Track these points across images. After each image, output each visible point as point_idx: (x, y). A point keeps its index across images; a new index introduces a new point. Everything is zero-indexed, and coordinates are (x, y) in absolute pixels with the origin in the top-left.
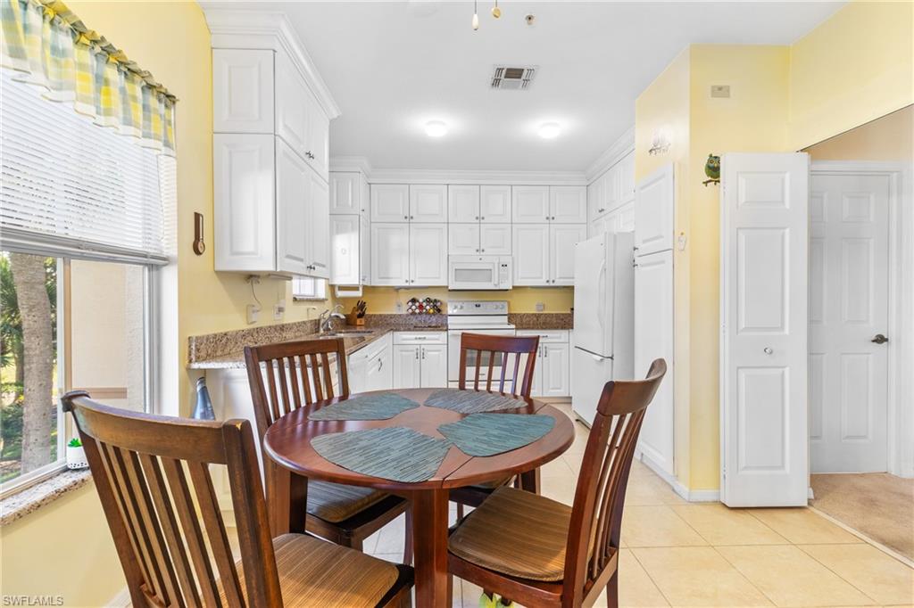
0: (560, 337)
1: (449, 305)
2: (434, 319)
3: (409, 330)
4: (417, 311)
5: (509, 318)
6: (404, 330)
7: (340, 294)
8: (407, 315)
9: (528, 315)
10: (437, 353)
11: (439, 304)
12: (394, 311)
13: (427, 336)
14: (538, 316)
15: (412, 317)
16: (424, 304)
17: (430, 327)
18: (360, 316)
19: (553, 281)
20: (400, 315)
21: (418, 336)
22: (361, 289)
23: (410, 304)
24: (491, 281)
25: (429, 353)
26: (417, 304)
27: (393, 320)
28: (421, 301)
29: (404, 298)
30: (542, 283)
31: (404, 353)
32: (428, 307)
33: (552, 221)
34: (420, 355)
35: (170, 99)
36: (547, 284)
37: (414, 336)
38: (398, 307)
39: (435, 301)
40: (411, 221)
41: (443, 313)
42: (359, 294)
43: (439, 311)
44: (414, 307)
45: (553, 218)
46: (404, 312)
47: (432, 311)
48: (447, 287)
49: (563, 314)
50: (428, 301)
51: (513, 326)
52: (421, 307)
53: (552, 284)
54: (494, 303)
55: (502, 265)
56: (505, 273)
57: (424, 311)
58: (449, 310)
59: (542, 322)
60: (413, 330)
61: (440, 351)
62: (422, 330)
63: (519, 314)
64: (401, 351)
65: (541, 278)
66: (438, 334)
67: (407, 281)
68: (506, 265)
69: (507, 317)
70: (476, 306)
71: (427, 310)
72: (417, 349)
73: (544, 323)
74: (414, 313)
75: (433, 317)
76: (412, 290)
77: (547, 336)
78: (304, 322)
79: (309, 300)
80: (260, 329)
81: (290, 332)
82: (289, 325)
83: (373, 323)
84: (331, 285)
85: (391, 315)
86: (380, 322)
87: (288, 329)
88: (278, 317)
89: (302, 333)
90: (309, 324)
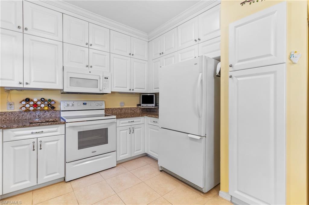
0: (140, 121)
2: (48, 114)
3: (24, 126)
4: (32, 108)
5: (105, 111)
6: (18, 127)
8: (20, 112)
9: (116, 109)
11: (52, 103)
13: (44, 130)
14: (121, 109)
16: (39, 103)
17: (48, 122)
19: (133, 90)
20: (12, 113)
23: (24, 103)
24: (97, 88)
26: (32, 103)
27: (3, 117)
28: (35, 100)
29: (17, 98)
30: (127, 90)
31: (16, 148)
32: (43, 106)
34: (37, 147)
36: (130, 91)
37: (30, 131)
38: (9, 106)
39: (50, 100)
41: (57, 109)
43: (53, 108)
44: (28, 106)
45: (133, 55)
47: (46, 108)
48: (63, 90)
49: (133, 108)
50: (43, 100)
51: (115, 117)
52: (35, 105)
53: (132, 91)
54: (96, 102)
55: (105, 78)
56: (107, 83)
57: (39, 108)
58: (63, 107)
59: (123, 112)
60: (30, 126)
61: (58, 140)
62: (39, 125)
63: (111, 108)
64: (13, 147)
65: (126, 88)
66: (56, 127)
67: (20, 83)
68: (107, 78)
69: (104, 110)
70: (84, 104)
71: (41, 108)
72: (34, 142)
73: (124, 113)
74: (28, 110)
75: (47, 112)
76: (25, 91)
77: (134, 121)
85: (2, 112)
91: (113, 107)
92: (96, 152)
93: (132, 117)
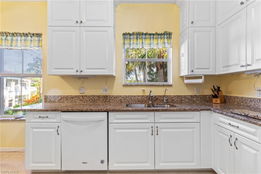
7: (186, 81)
13: (240, 126)
18: (215, 96)
21: (232, 123)
22: (203, 77)
25: (244, 147)
27: (252, 104)
35: (39, 35)
37: (228, 121)
38: (257, 92)
42: (201, 81)
60: (226, 115)
61: (257, 151)
62: (233, 117)
64: (219, 131)
66: (254, 128)
72: (230, 136)
78: (132, 96)
79: (141, 85)
80: (85, 96)
81: (115, 99)
82: (113, 96)
83: (236, 103)
84: (181, 77)
85: (251, 98)
86: (242, 104)
87: (112, 98)
88: (105, 92)
89: (130, 101)
90: (139, 97)
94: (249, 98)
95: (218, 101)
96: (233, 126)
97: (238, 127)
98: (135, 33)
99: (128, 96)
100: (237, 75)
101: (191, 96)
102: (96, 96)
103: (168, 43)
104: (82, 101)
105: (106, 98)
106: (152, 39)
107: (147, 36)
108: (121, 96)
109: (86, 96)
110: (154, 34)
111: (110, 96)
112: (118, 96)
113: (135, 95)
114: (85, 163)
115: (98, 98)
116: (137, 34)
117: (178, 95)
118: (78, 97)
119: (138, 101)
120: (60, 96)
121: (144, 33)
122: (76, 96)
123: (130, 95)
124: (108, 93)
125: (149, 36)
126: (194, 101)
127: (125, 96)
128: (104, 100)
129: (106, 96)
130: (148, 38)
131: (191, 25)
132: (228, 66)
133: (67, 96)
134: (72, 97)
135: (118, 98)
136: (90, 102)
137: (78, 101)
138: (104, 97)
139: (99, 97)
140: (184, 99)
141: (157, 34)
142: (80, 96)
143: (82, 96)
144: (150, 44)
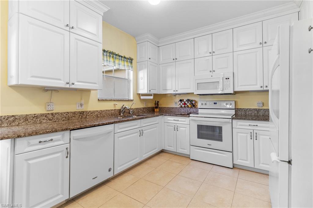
1: (199, 102)
3: (170, 115)
4: (183, 106)
5: (237, 111)
7: (142, 97)
8: (179, 108)
9: (250, 110)
10: (185, 129)
11: (193, 102)
12: (174, 106)
13: (179, 119)
14: (258, 110)
15: (182, 109)
16: (186, 102)
17: (181, 114)
18: (156, 108)
19: (267, 87)
20: (176, 108)
21: (175, 119)
22: (153, 95)
23: (180, 102)
24: (218, 89)
25: (181, 128)
26: (183, 102)
27: (173, 110)
28: (185, 101)
29: (177, 99)
32: (188, 104)
33: (264, 45)
34: (176, 129)
36: (262, 89)
37: (173, 119)
38: (175, 104)
39: (192, 101)
40: (176, 60)
41: (197, 107)
42: (152, 97)
43: (194, 106)
44: (181, 104)
45: (266, 43)
46: (178, 106)
47: (190, 106)
48: (193, 93)
50: (188, 100)
52: (185, 104)
54: (224, 102)
55: (226, 79)
56: (228, 83)
57: (186, 106)
58: (199, 105)
59: (261, 115)
60: (172, 116)
61: (186, 128)
62: (176, 116)
63: (243, 109)
64: (168, 126)
65: (256, 85)
66: (185, 119)
67: (174, 91)
68: (229, 78)
69: (234, 110)
70: (214, 103)
71: (187, 105)
72: (175, 126)
73: (263, 115)
74: (181, 107)
75: (191, 109)
76: (181, 95)
77: (257, 125)
78: (107, 110)
79: (114, 100)
80: (56, 113)
81: (91, 115)
82: (90, 111)
83: (165, 111)
84: (138, 94)
85: (172, 107)
86: (168, 111)
87: (88, 113)
88: (80, 108)
89: (105, 115)
90: (113, 111)
91: (246, 108)
92: (211, 145)
93: (252, 119)
94: (171, 107)
95: (158, 110)
96: (176, 120)
97: (178, 120)
98: (109, 51)
99: (104, 110)
100: (165, 95)
101: (143, 108)
102: (71, 112)
103: (131, 66)
104: (51, 120)
105: (83, 114)
106: (121, 60)
107: (117, 57)
108: (97, 111)
109: (58, 113)
110: (122, 57)
111: (87, 111)
112: (94, 111)
113: (109, 109)
114: (95, 178)
115: (73, 115)
116: (110, 53)
117: (136, 108)
118: (46, 115)
119: (112, 115)
120: (13, 116)
121: (117, 54)
122: (42, 115)
123: (105, 109)
124: (83, 109)
125: (118, 57)
126: (144, 112)
127: (101, 111)
128: (81, 116)
129: (82, 111)
130: (118, 58)
131: (149, 60)
132: (166, 90)
133: (27, 115)
134: (36, 117)
135: (95, 113)
136: (63, 120)
137: (45, 121)
138: (81, 113)
139: (74, 113)
140: (140, 110)
141: (125, 57)
142: (48, 114)
143: (52, 114)
144: (119, 64)
